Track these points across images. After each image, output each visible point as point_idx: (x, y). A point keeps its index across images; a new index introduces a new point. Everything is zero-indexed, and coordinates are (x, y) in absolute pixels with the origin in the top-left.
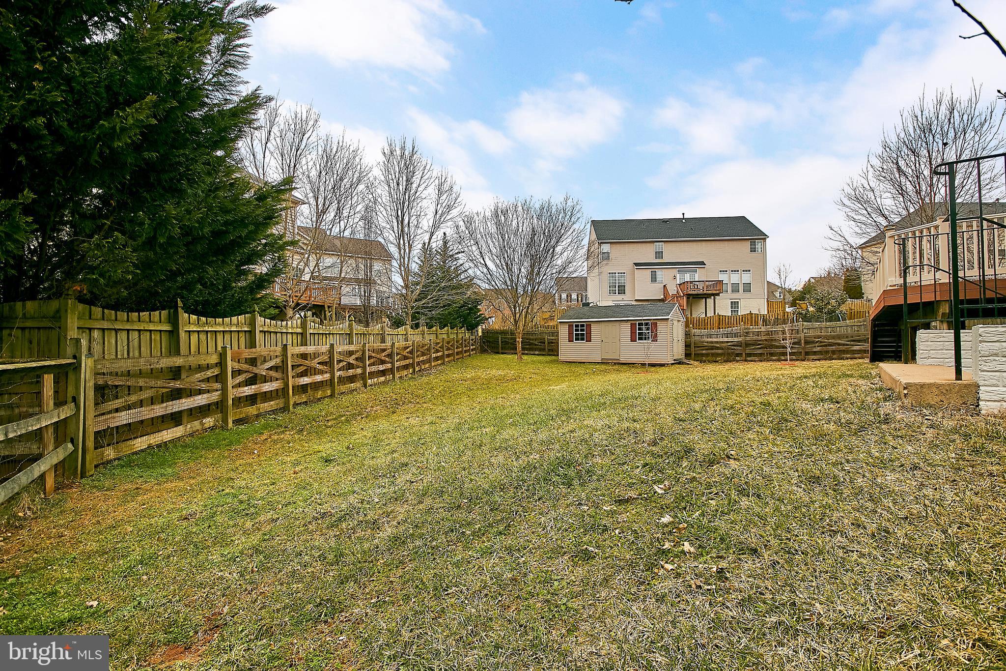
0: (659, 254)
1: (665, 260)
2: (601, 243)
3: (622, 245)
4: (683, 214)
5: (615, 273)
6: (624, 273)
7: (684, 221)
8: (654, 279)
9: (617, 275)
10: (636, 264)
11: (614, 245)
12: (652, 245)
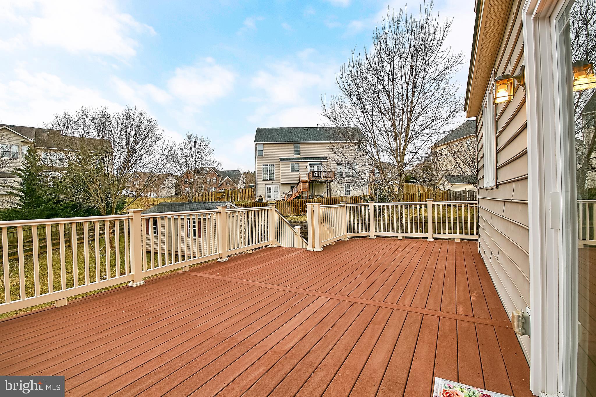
0: (297, 152)
1: (301, 156)
2: (257, 144)
3: (272, 146)
4: (318, 124)
5: (267, 165)
6: (273, 165)
7: (318, 129)
8: (293, 169)
9: (268, 166)
10: (281, 159)
11: (266, 146)
12: (292, 145)
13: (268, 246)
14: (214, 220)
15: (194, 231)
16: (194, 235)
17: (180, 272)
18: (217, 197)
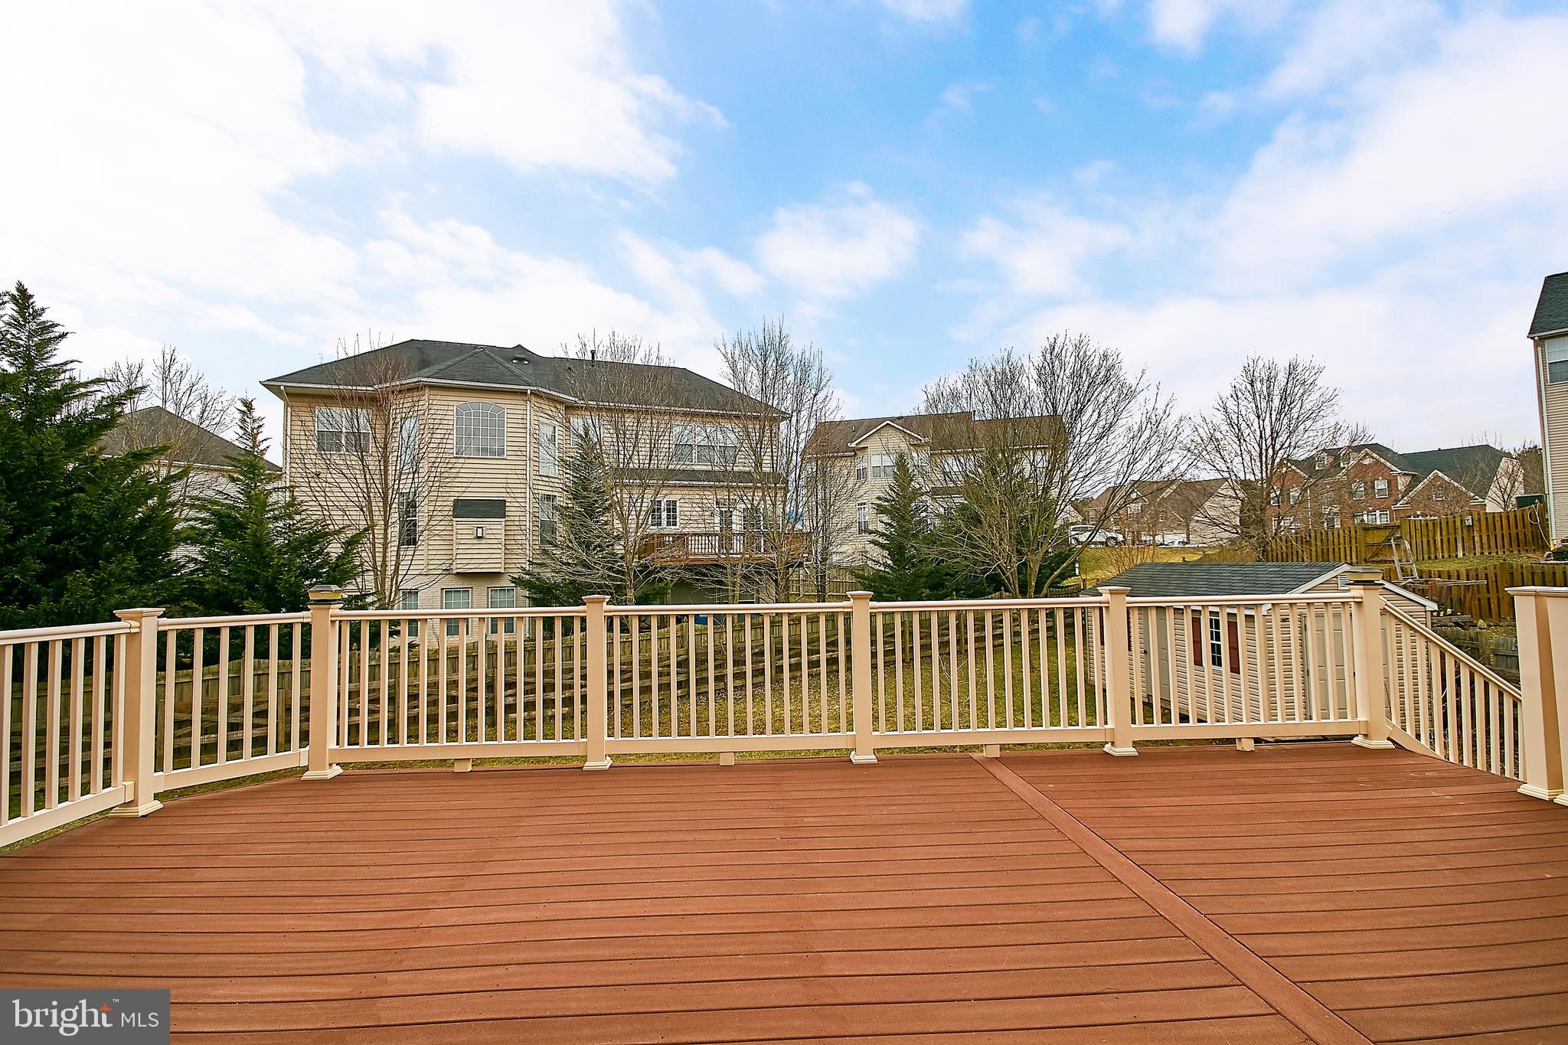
13: (1352, 737)
14: (1284, 620)
15: (1216, 649)
16: (1217, 661)
17: (976, 755)
18: (1368, 546)
